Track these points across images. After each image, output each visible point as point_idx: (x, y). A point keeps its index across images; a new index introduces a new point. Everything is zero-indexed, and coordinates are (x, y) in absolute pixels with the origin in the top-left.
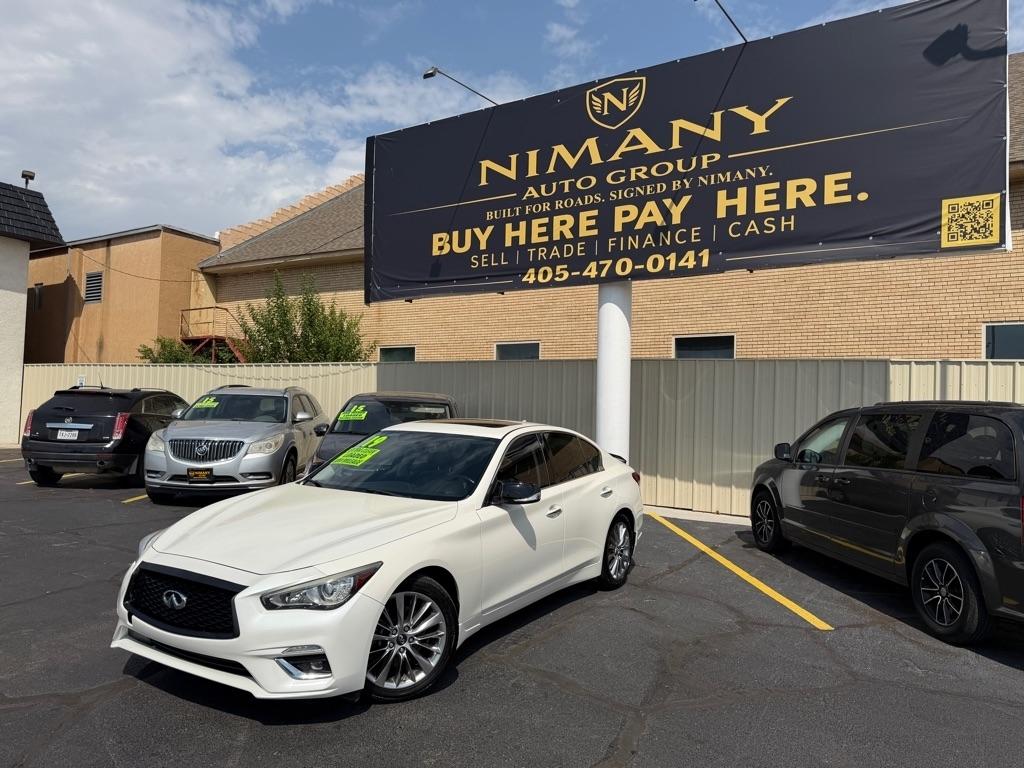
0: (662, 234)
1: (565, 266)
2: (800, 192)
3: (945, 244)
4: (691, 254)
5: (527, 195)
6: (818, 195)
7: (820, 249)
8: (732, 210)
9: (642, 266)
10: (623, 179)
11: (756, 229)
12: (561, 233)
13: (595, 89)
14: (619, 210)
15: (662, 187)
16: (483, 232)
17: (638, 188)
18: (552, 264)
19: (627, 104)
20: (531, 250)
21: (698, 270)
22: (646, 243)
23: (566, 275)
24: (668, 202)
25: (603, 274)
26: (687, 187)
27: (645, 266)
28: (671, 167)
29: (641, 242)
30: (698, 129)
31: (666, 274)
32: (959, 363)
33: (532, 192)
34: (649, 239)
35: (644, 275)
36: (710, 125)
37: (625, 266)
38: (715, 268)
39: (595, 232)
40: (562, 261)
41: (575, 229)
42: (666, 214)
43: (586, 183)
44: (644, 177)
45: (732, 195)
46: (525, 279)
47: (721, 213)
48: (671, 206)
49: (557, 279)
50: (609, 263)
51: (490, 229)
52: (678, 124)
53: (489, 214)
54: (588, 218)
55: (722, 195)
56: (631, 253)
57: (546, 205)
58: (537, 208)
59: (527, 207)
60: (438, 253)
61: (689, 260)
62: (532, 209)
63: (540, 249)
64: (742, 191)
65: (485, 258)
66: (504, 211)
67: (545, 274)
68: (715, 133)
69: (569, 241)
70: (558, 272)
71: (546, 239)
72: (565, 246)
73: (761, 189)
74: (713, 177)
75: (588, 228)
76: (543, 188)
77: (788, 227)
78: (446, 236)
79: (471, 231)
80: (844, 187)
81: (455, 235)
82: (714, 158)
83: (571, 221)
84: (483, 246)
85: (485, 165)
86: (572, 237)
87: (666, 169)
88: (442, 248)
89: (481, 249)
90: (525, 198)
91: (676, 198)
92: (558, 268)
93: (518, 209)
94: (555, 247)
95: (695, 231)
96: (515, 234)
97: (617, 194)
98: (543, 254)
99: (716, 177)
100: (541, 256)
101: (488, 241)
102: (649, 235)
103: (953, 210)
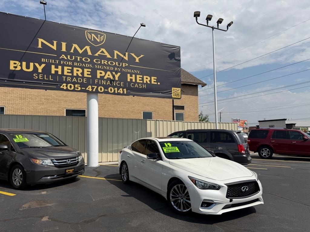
0: (112, 82)
1: (79, 85)
2: (147, 79)
3: (173, 97)
4: (121, 89)
5: (61, 57)
7: (151, 94)
8: (131, 80)
9: (105, 90)
10: (99, 62)
11: (137, 86)
13: (89, 31)
14: (98, 72)
15: (112, 69)
16: (40, 66)
17: (104, 67)
18: (74, 83)
19: (100, 39)
20: (64, 77)
21: (123, 94)
23: (80, 89)
24: (114, 73)
25: (94, 90)
26: (119, 70)
27: (108, 90)
28: (114, 64)
29: (106, 83)
30: (122, 56)
31: (114, 93)
33: (64, 57)
34: (109, 83)
35: (107, 93)
37: (101, 89)
38: (128, 94)
39: (90, 76)
40: (78, 83)
41: (83, 73)
42: (114, 76)
43: (86, 60)
44: (106, 64)
45: (131, 76)
46: (62, 87)
47: (129, 80)
49: (76, 89)
50: (96, 87)
51: (43, 65)
52: (116, 52)
53: (43, 59)
54: (88, 71)
55: (129, 75)
56: (103, 85)
57: (70, 63)
58: (66, 63)
59: (62, 61)
60: (14, 69)
61: (121, 91)
62: (64, 62)
63: (68, 77)
64: (134, 76)
65: (41, 76)
66: (51, 60)
67: (71, 87)
68: (126, 58)
69: (80, 77)
70: (76, 87)
71: (71, 74)
72: (79, 78)
73: (138, 76)
74: (126, 70)
75: (88, 74)
76: (69, 56)
77: (144, 87)
78: (19, 63)
79: (33, 63)
80: (155, 80)
81: (24, 64)
82: (126, 65)
83: (81, 71)
84: (40, 71)
85: (40, 40)
86: (81, 76)
87: (113, 64)
88: (16, 67)
89: (39, 72)
90: (60, 58)
91: (116, 73)
92: (76, 85)
93: (57, 61)
94: (75, 78)
95: (122, 83)
96: (56, 69)
97: (98, 66)
98: (69, 79)
99: (127, 70)
100: (69, 80)
101: (42, 69)
102: (109, 81)
103: (174, 90)
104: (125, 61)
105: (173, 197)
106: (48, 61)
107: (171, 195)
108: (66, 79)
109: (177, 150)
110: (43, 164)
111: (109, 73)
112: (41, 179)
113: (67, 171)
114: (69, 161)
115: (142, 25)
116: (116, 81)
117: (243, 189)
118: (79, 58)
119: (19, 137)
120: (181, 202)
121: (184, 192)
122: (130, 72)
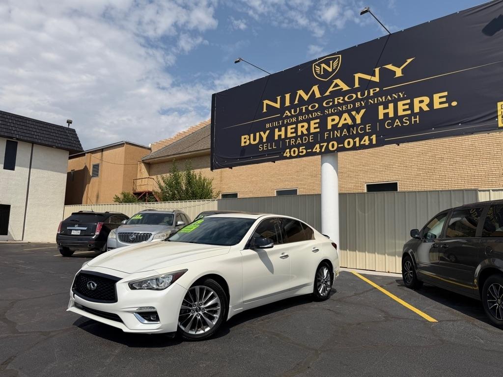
0: (351, 129)
1: (304, 147)
2: (421, 103)
3: (501, 125)
4: (366, 138)
5: (285, 115)
6: (431, 105)
8: (386, 115)
9: (342, 145)
10: (331, 104)
11: (399, 123)
12: (302, 131)
13: (317, 63)
14: (330, 119)
15: (350, 106)
16: (265, 134)
17: (339, 108)
18: (298, 146)
19: (332, 68)
20: (287, 141)
21: (371, 146)
22: (344, 133)
23: (305, 152)
24: (354, 113)
25: (323, 150)
26: (363, 105)
27: (344, 145)
28: (354, 96)
29: (341, 133)
30: (369, 78)
31: (354, 148)
33: (288, 113)
34: (345, 132)
35: (344, 149)
36: (373, 75)
37: (333, 145)
38: (380, 143)
39: (318, 130)
40: (302, 145)
41: (308, 129)
42: (353, 119)
43: (313, 107)
44: (342, 102)
45: (386, 107)
46: (285, 155)
47: (381, 117)
48: (355, 115)
49: (301, 154)
50: (325, 144)
51: (268, 132)
52: (357, 76)
53: (267, 125)
54: (315, 124)
55: (381, 108)
56: (336, 139)
57: (294, 119)
58: (290, 121)
59: (285, 120)
60: (244, 145)
62: (287, 121)
63: (291, 140)
64: (391, 105)
65: (265, 146)
66: (274, 123)
67: (294, 152)
68: (376, 79)
69: (305, 135)
70: (300, 150)
71: (294, 135)
72: (304, 137)
73: (401, 104)
75: (315, 128)
76: (293, 111)
77: (415, 122)
78: (248, 137)
79: (258, 133)
80: (444, 99)
81: (252, 136)
82: (376, 90)
83: (306, 125)
84: (265, 140)
85: (265, 103)
86: (307, 133)
87: (352, 97)
88: (246, 142)
91: (358, 111)
92: (301, 148)
93: (281, 122)
94: (299, 138)
95: (368, 126)
96: (280, 133)
97: (329, 111)
99: (377, 100)
100: (292, 143)
101: (267, 138)
102: (345, 130)
106: (271, 125)
108: (289, 142)
116: (358, 125)
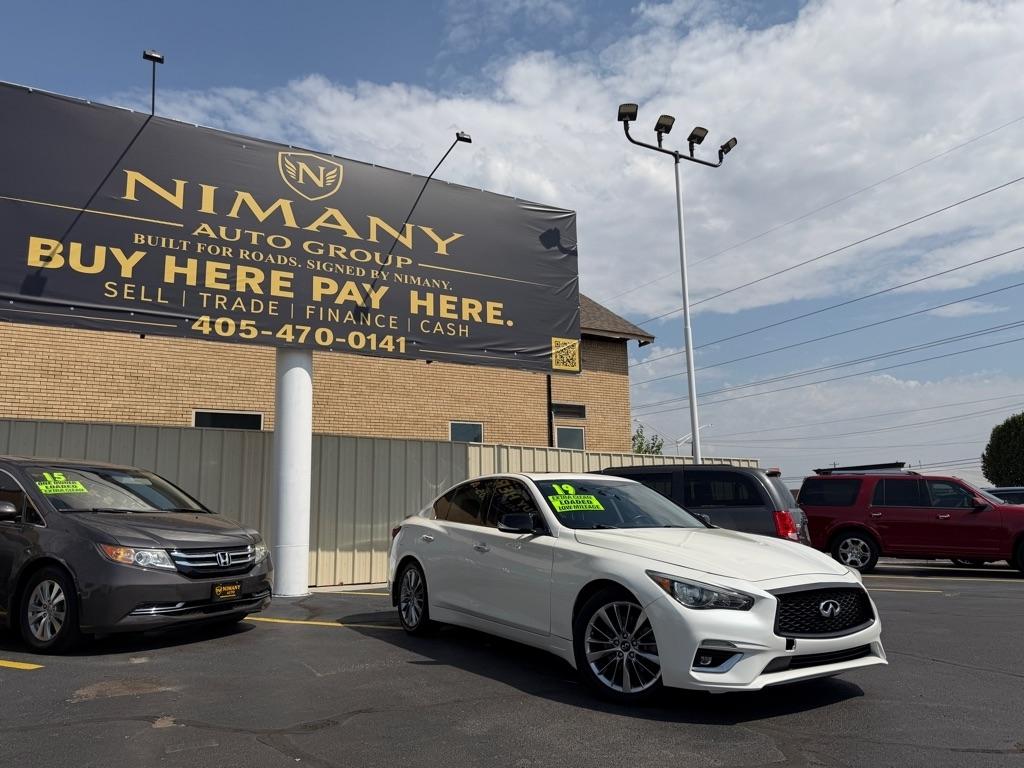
0: (362, 315)
1: (253, 323)
2: (471, 309)
3: (554, 367)
4: (389, 338)
5: (199, 231)
6: (483, 314)
7: (484, 355)
8: (422, 309)
9: (344, 340)
10: (321, 252)
11: (441, 330)
12: (247, 284)
13: (290, 154)
14: (317, 281)
15: (361, 272)
16: (128, 256)
17: (337, 265)
18: (238, 316)
19: (324, 182)
20: (205, 295)
21: (396, 354)
22: (347, 319)
23: (254, 333)
24: (367, 287)
25: (302, 340)
26: (385, 278)
27: (347, 340)
28: (369, 257)
29: (342, 317)
30: (395, 234)
31: (366, 352)
32: (507, 447)
33: (207, 230)
34: (349, 316)
35: (344, 349)
36: (403, 233)
37: (325, 336)
38: (411, 354)
39: (290, 295)
40: (248, 316)
41: (266, 285)
42: (366, 297)
43: (278, 241)
44: (344, 257)
45: (422, 297)
46: (195, 326)
47: (414, 310)
48: (370, 292)
49: (243, 335)
50: (307, 329)
51: (138, 256)
52: (375, 221)
53: (140, 237)
54: (282, 279)
55: (414, 294)
56: (331, 325)
57: (227, 250)
58: (214, 250)
59: (199, 245)
60: (40, 264)
61: (388, 344)
62: (206, 248)
63: (217, 296)
64: (430, 296)
65: (129, 288)
66: (164, 240)
67: (225, 326)
68: (407, 241)
69: (258, 296)
70: (243, 327)
71: (227, 287)
72: (253, 301)
73: (444, 299)
74: (406, 277)
75: (282, 289)
76: (223, 230)
77: (464, 333)
78: (58, 245)
79: (104, 249)
80: (499, 313)
81: (76, 248)
82: (406, 261)
83: (260, 276)
84: (126, 272)
85: (133, 177)
86: (261, 293)
87: (365, 257)
88: (48, 259)
89: (123, 275)
90: (196, 233)
91: (375, 286)
92: (243, 323)
93: (185, 243)
94: (239, 299)
95: (393, 319)
96: (181, 270)
97: (315, 264)
98: (222, 303)
99: (409, 278)
100: (220, 305)
101: (135, 269)
102: (350, 312)
103: (558, 345)
104: (404, 251)
105: (594, 648)
106: (153, 241)
107: (588, 639)
108: (211, 300)
109: (595, 503)
110: (140, 563)
111: (350, 285)
112: (129, 614)
113: (217, 590)
114: (224, 558)
115: (461, 138)
116: (376, 312)
117: (826, 607)
118: (255, 235)
119: (54, 478)
120: (622, 660)
121: (630, 629)
122: (419, 283)
